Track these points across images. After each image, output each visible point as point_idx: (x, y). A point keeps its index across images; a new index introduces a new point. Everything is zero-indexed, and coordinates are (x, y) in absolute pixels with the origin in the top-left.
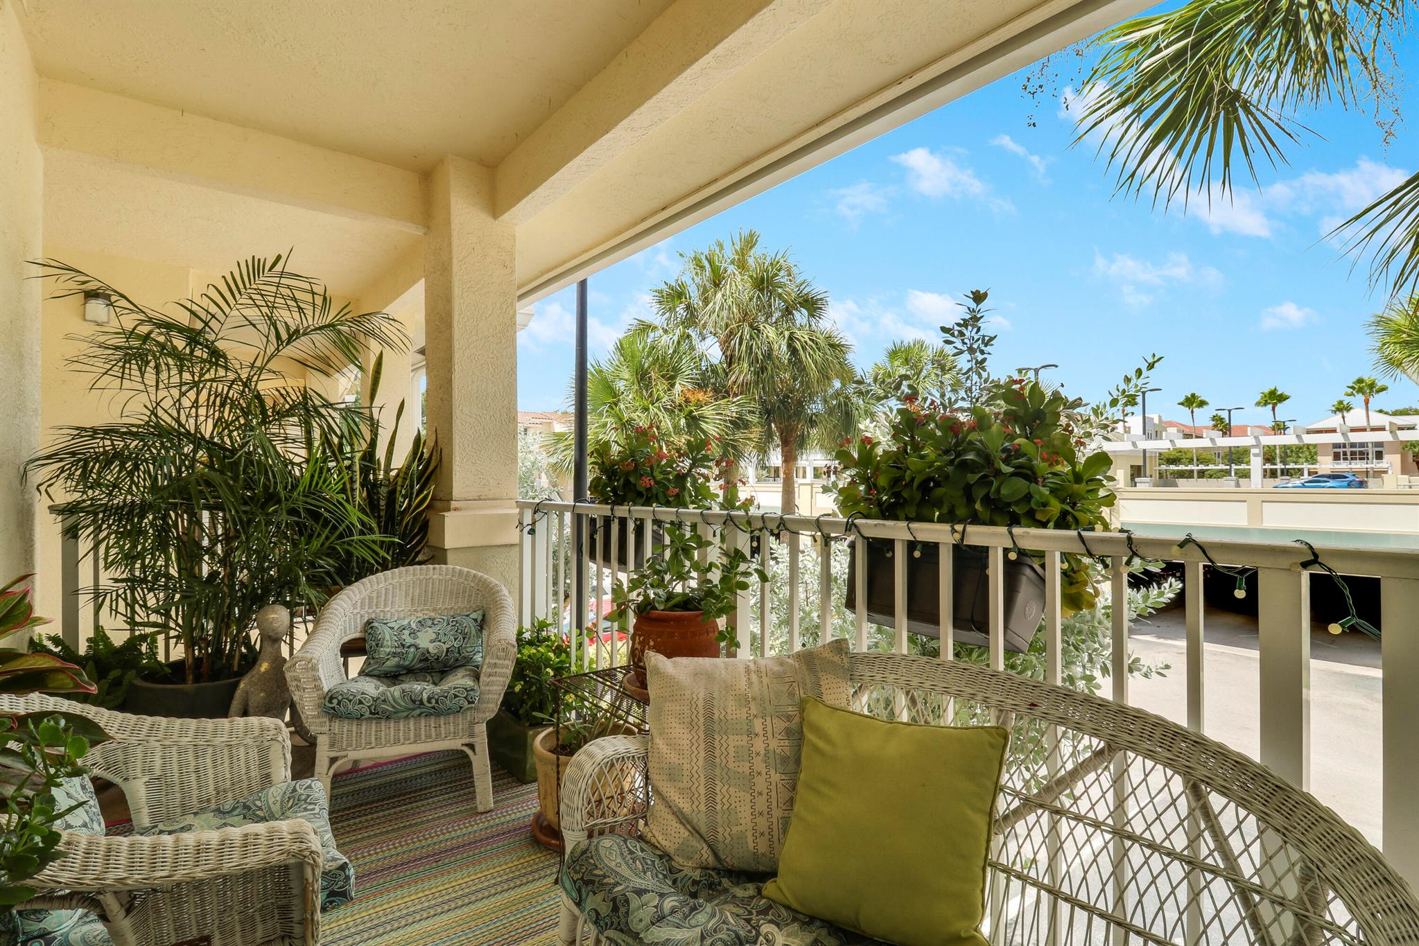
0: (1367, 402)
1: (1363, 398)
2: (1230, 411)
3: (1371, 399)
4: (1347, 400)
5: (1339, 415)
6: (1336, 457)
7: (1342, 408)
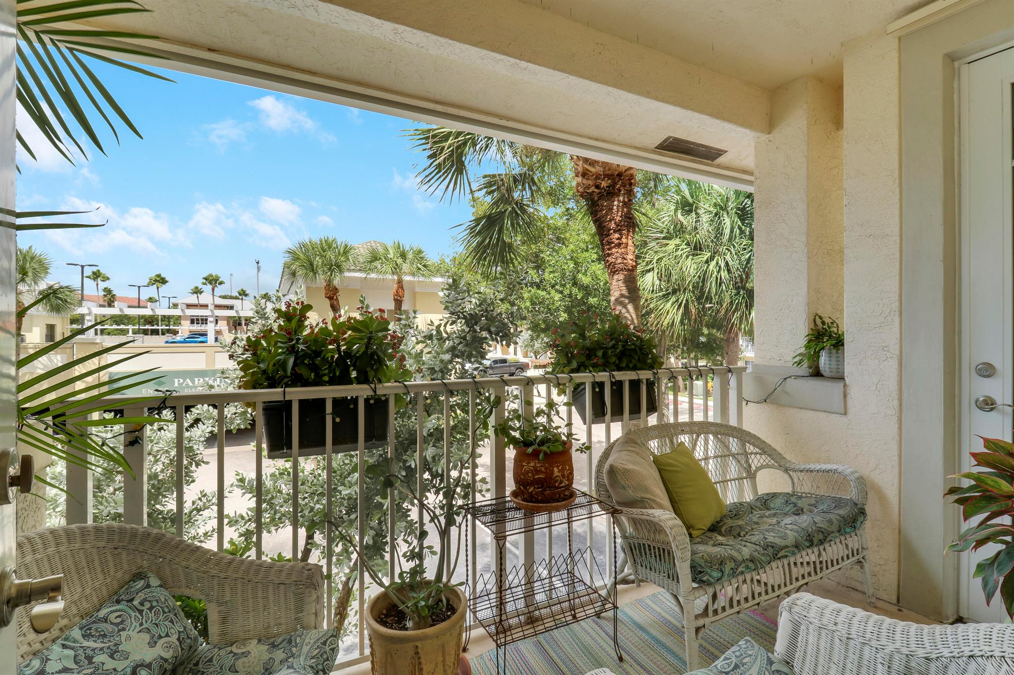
0: (213, 290)
1: (211, 287)
2: (139, 287)
3: (216, 288)
4: (200, 286)
5: (195, 295)
6: (192, 322)
7: (197, 291)
